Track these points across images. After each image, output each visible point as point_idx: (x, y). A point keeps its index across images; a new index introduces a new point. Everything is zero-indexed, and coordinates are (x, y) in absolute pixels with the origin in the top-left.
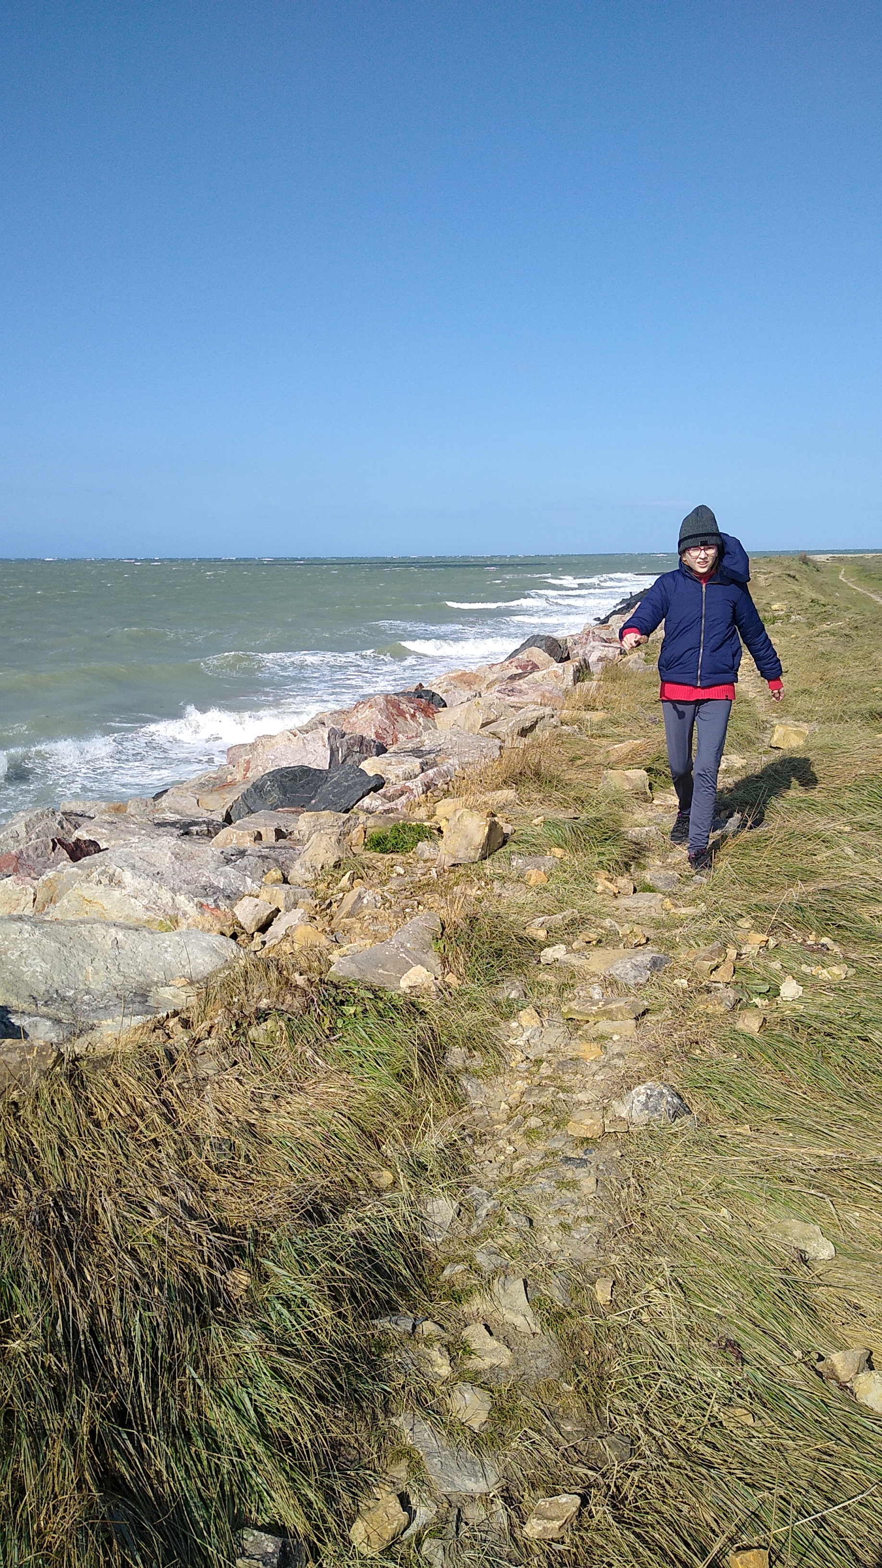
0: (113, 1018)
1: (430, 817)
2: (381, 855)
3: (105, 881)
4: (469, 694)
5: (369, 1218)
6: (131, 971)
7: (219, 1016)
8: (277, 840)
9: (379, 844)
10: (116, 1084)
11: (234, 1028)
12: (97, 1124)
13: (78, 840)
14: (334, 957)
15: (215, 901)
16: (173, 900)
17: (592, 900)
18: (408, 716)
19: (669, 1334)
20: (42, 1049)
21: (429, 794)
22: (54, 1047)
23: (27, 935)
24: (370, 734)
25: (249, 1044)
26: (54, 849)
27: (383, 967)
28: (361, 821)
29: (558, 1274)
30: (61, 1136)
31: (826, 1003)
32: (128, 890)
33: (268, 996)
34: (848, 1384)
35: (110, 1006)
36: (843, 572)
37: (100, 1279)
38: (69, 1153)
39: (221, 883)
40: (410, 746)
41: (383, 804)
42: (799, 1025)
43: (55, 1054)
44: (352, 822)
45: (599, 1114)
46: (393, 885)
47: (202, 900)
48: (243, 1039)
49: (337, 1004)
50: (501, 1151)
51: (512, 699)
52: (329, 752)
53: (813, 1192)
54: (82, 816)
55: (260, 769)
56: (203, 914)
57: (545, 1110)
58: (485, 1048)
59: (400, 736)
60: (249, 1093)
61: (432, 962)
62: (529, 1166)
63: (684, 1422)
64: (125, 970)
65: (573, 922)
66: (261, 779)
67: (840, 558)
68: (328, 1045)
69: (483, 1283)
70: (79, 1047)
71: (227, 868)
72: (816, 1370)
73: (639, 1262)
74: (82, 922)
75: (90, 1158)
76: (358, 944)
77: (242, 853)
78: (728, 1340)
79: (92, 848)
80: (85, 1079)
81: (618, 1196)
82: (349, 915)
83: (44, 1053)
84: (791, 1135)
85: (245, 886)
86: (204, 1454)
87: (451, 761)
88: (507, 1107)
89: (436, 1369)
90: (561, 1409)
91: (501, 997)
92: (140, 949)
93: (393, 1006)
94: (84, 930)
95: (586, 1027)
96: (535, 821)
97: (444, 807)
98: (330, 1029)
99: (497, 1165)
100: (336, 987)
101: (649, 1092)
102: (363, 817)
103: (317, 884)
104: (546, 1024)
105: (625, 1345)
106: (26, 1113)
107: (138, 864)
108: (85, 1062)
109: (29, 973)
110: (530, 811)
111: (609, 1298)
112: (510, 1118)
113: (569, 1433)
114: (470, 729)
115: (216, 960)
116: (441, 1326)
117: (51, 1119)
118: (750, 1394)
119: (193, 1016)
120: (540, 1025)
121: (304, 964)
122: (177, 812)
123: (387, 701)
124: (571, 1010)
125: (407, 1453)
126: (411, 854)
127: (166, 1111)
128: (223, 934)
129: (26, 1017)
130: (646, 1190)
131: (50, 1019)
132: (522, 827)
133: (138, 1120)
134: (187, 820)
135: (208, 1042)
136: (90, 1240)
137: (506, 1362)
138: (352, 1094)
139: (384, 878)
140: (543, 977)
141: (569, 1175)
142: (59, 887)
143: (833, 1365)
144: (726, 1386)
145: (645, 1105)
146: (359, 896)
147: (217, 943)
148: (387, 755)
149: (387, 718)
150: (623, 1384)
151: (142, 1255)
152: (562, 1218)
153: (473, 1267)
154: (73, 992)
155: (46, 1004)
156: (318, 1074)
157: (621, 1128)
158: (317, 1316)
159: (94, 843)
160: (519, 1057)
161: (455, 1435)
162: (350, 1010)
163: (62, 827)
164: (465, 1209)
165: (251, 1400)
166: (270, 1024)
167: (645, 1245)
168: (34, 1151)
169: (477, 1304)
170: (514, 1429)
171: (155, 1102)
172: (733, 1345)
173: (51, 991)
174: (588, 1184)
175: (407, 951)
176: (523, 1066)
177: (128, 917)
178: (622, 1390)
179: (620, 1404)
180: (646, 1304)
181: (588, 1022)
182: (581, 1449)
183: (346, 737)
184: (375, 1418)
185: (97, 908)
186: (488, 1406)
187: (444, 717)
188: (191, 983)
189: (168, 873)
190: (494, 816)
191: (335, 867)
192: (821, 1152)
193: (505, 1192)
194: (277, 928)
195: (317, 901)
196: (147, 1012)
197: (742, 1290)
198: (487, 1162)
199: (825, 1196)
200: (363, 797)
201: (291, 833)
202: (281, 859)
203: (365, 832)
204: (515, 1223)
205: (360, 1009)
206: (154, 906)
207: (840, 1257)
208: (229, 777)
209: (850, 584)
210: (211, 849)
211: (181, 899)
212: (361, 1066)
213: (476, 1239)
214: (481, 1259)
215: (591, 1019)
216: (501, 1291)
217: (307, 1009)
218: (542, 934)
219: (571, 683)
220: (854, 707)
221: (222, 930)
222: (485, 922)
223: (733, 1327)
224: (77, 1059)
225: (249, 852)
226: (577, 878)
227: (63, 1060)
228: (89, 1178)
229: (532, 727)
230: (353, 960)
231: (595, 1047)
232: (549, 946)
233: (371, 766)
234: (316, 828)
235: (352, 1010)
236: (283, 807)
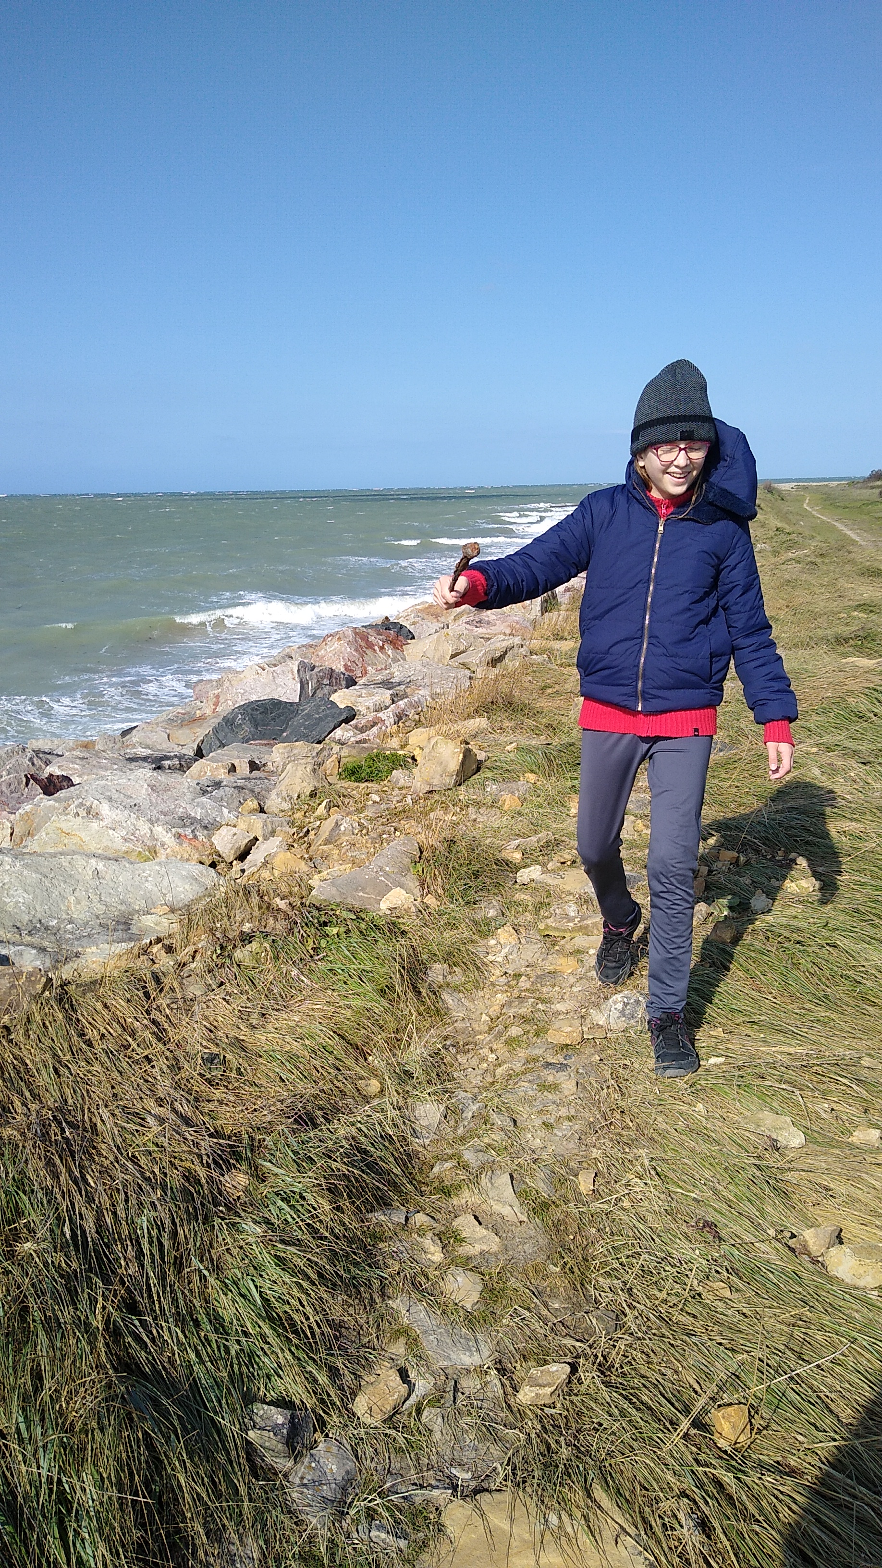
0: (97, 946)
1: (402, 747)
2: (356, 784)
3: (83, 813)
4: (436, 625)
5: (360, 1122)
6: (112, 900)
7: (203, 941)
8: (251, 772)
9: (353, 773)
10: (106, 1006)
11: (219, 952)
12: (89, 1043)
13: (51, 775)
14: (315, 881)
15: (193, 831)
16: (152, 831)
17: (565, 823)
18: (376, 648)
19: (649, 1218)
20: (31, 974)
21: (401, 724)
22: (43, 972)
23: (8, 867)
24: (339, 667)
25: (235, 965)
26: (27, 785)
27: (363, 890)
28: (334, 751)
29: (543, 1168)
30: (55, 1055)
31: (795, 914)
32: (106, 822)
33: (251, 920)
34: (820, 1259)
35: (94, 934)
36: (807, 501)
37: (104, 1184)
38: (63, 1071)
39: (198, 813)
40: (380, 678)
41: (355, 735)
42: (769, 934)
43: (44, 980)
44: (325, 753)
45: (577, 1023)
46: (369, 813)
47: (180, 831)
48: (228, 961)
49: (320, 925)
50: (483, 1059)
51: (480, 630)
52: (299, 685)
53: (784, 1086)
54: (50, 753)
55: (230, 703)
56: (181, 844)
57: (525, 1020)
58: (465, 964)
59: (369, 668)
60: (236, 1012)
61: (411, 884)
62: (511, 1072)
63: (665, 1296)
64: (107, 900)
65: (548, 844)
66: (232, 712)
67: (804, 487)
68: (313, 965)
69: (471, 1178)
70: (66, 972)
71: (204, 799)
72: (789, 1247)
73: (620, 1155)
74: (61, 854)
75: (85, 1075)
76: (338, 869)
77: (218, 785)
78: (705, 1221)
79: (64, 784)
80: (74, 1003)
81: (597, 1097)
82: (327, 842)
83: (33, 979)
84: (762, 1036)
85: (222, 816)
86: (213, 1337)
87: (421, 692)
88: (488, 1018)
89: (429, 1256)
90: (548, 1289)
91: (479, 916)
92: (120, 879)
93: (375, 926)
94: (64, 861)
95: (562, 942)
96: (508, 748)
97: (417, 737)
98: (314, 949)
99: (481, 1072)
100: (318, 909)
101: (625, 1000)
102: (336, 748)
103: (293, 813)
104: (523, 941)
105: (607, 1229)
106: (18, 1036)
107: (115, 796)
108: (74, 987)
109: (12, 904)
110: (503, 739)
111: (592, 1187)
112: (491, 1029)
113: (557, 1310)
114: (440, 660)
115: (196, 888)
116: (432, 1217)
117: (43, 1040)
118: (727, 1270)
119: (176, 942)
120: (518, 942)
121: (284, 889)
122: (147, 747)
123: (356, 633)
124: (547, 927)
125: (405, 1332)
126: (385, 782)
127: (156, 1030)
128: (201, 863)
129: (11, 946)
130: (624, 1090)
131: (35, 947)
132: (496, 754)
133: (128, 1038)
134: (159, 754)
135: (193, 965)
136: (91, 1150)
137: (495, 1248)
138: (337, 1010)
139: (360, 806)
140: (520, 896)
141: (550, 1078)
142: (37, 820)
143: (805, 1241)
144: (704, 1262)
145: (622, 1013)
146: (337, 823)
147: (197, 871)
148: (356, 687)
149: (356, 650)
150: (606, 1263)
151: (143, 1161)
152: (544, 1117)
153: (461, 1164)
154: (56, 921)
155: (30, 933)
156: (304, 992)
157: (600, 1034)
158: (315, 1209)
159: (67, 779)
160: (498, 973)
161: (449, 1314)
162: (333, 930)
163: (33, 764)
164: (452, 1113)
165: (256, 1287)
166: (254, 945)
167: (625, 1139)
168: (27, 1071)
169: (466, 1197)
170: (505, 1308)
171: (145, 1022)
172: (710, 1226)
173: (34, 921)
174: (568, 1086)
175: (386, 874)
176: (503, 980)
177: (106, 848)
178: (607, 1269)
179: (604, 1282)
180: (626, 1191)
181: (564, 937)
182: (569, 1324)
183: (316, 670)
184: (372, 1301)
185: (75, 840)
186: (480, 1288)
187: (412, 649)
188: (173, 911)
189: (145, 805)
190: (467, 743)
191: (311, 796)
192: (792, 1050)
193: (490, 1096)
194: (256, 856)
195: (295, 829)
196: (130, 940)
197: (718, 1176)
198: (470, 1070)
199: (795, 1090)
200: (335, 728)
201: (264, 765)
202: (257, 790)
203: (339, 762)
204: (500, 1123)
205: (342, 930)
206: (132, 837)
207: (810, 1145)
208: (198, 712)
209: (814, 513)
210: (187, 781)
211: (159, 830)
212: (345, 983)
213: (463, 1139)
214: (469, 1156)
215: (568, 935)
216: (489, 1185)
217: (291, 931)
218: (518, 856)
219: (539, 614)
220: (820, 632)
221: (200, 859)
222: (461, 846)
223: (710, 1209)
224: (65, 984)
225: (225, 783)
226: (551, 802)
227: (52, 985)
228: (85, 1094)
229: (501, 658)
230: (333, 884)
231: (572, 961)
232: (525, 867)
233: (342, 698)
234: (291, 758)
235: (335, 931)
236: (254, 740)
